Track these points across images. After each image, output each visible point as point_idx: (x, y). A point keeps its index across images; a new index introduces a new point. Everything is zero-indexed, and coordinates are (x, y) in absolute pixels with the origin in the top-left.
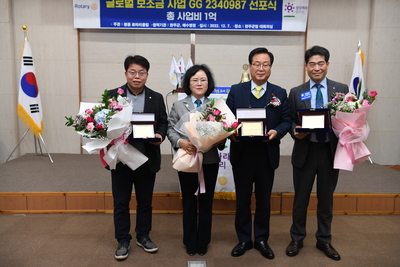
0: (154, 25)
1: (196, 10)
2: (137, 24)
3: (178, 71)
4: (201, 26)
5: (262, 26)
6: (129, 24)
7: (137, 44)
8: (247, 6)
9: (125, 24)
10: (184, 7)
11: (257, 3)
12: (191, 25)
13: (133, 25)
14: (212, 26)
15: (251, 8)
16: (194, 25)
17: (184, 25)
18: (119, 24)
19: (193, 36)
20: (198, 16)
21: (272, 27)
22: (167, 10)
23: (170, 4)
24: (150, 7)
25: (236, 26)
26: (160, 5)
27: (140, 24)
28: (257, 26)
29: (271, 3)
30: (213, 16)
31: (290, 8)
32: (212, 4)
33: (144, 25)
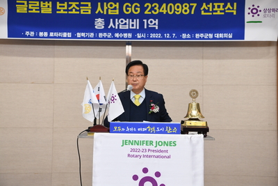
0: (79, 35)
1: (132, 16)
2: (56, 34)
3: (95, 101)
4: (139, 36)
5: (217, 36)
6: (46, 34)
7: (56, 59)
8: (198, 9)
9: (41, 34)
10: (117, 12)
11: (210, 6)
12: (125, 35)
13: (52, 34)
14: (152, 35)
15: (203, 13)
16: (130, 35)
17: (117, 35)
18: (32, 34)
19: (129, 49)
20: (135, 24)
21: (231, 36)
22: (94, 16)
23: (99, 9)
24: (74, 12)
25: (184, 36)
26: (86, 10)
27: (60, 34)
28: (211, 36)
29: (229, 5)
30: (154, 23)
31: (255, 11)
32: (152, 9)
33: (65, 35)
